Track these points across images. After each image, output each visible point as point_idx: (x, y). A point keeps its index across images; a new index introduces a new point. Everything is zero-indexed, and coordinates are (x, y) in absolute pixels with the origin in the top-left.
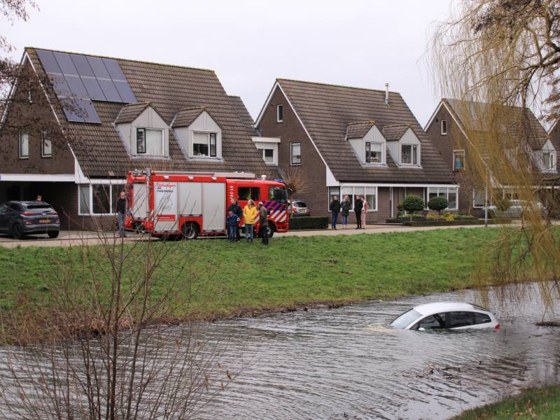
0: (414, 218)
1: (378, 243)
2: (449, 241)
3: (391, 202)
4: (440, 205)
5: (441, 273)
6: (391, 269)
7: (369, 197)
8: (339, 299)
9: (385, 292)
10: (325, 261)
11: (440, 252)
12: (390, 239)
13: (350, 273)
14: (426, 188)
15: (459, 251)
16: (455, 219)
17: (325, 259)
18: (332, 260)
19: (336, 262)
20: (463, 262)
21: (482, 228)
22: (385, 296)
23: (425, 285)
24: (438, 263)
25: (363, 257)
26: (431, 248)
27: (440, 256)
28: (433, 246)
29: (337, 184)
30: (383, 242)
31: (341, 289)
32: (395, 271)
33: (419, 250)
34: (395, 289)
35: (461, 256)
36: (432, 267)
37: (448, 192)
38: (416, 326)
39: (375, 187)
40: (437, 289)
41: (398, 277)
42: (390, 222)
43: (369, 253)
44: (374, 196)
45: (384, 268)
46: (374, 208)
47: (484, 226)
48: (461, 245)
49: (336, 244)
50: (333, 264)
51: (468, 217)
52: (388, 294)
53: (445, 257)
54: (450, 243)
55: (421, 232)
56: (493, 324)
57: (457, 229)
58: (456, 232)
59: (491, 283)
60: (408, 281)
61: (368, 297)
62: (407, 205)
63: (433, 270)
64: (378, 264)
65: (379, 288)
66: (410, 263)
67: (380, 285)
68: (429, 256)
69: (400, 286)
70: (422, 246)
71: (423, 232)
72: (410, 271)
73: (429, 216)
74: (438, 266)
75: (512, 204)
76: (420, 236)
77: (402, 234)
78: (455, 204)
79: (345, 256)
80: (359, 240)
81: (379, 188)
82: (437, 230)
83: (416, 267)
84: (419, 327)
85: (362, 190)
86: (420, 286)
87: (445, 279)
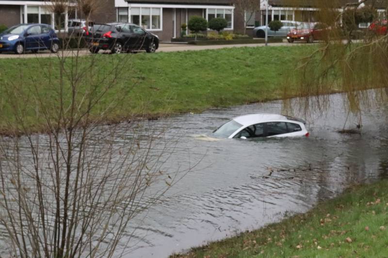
0: (199, 37)
1: (177, 61)
2: (237, 59)
3: (173, 22)
4: (220, 26)
5: (236, 88)
6: (193, 84)
7: (154, 17)
8: (155, 112)
9: (192, 106)
10: (134, 78)
11: (232, 69)
12: (186, 57)
13: (158, 88)
14: (205, 10)
15: (248, 68)
16: (233, 38)
17: (133, 75)
18: (139, 76)
19: (143, 78)
20: (253, 78)
21: (263, 46)
22: (194, 109)
23: (226, 99)
24: (233, 79)
25: (166, 74)
26: (223, 65)
27: (233, 73)
28: (225, 64)
29: (126, 4)
30: (181, 60)
31: (154, 103)
32: (196, 86)
33: (214, 67)
34: (200, 103)
35: (251, 72)
36: (228, 82)
37: (224, 13)
38: (238, 135)
39: (159, 8)
40: (238, 102)
41: (200, 92)
42: (174, 41)
43: (171, 70)
44: (159, 16)
45: (187, 84)
46: (159, 28)
47: (263, 45)
48: (248, 62)
49: (139, 61)
50: (140, 81)
51: (243, 36)
52: (197, 107)
53: (237, 74)
54: (239, 60)
55: (211, 50)
56: (304, 132)
57: (241, 48)
58: (242, 51)
59: (281, 97)
60: (210, 95)
61: (180, 110)
62: (193, 25)
63: (229, 85)
64: (180, 80)
65: (187, 101)
66: (209, 79)
67: (187, 99)
68: (223, 72)
69: (204, 100)
70: (215, 63)
71: (213, 50)
72: (210, 86)
73: (209, 35)
74: (233, 81)
75: (282, 25)
76: (211, 54)
77: (196, 52)
78: (230, 25)
79: (150, 72)
80: (159, 58)
81: (164, 9)
82: (224, 49)
83: (214, 83)
84: (240, 136)
85: (148, 10)
86: (221, 99)
87: (242, 93)
